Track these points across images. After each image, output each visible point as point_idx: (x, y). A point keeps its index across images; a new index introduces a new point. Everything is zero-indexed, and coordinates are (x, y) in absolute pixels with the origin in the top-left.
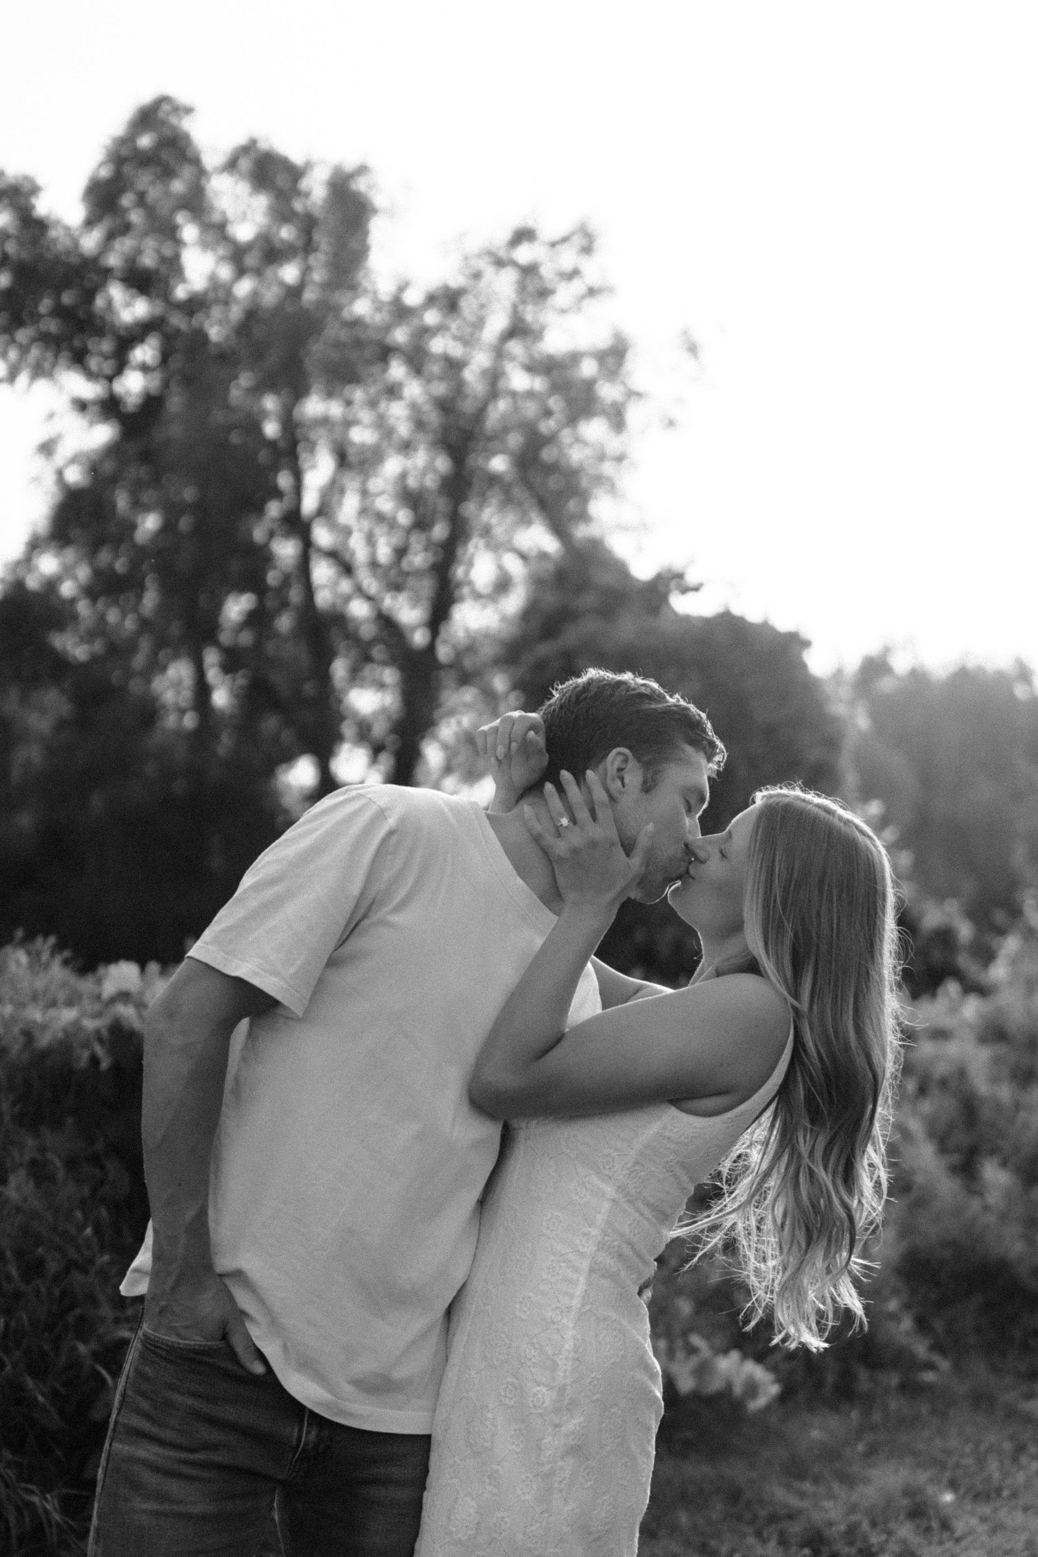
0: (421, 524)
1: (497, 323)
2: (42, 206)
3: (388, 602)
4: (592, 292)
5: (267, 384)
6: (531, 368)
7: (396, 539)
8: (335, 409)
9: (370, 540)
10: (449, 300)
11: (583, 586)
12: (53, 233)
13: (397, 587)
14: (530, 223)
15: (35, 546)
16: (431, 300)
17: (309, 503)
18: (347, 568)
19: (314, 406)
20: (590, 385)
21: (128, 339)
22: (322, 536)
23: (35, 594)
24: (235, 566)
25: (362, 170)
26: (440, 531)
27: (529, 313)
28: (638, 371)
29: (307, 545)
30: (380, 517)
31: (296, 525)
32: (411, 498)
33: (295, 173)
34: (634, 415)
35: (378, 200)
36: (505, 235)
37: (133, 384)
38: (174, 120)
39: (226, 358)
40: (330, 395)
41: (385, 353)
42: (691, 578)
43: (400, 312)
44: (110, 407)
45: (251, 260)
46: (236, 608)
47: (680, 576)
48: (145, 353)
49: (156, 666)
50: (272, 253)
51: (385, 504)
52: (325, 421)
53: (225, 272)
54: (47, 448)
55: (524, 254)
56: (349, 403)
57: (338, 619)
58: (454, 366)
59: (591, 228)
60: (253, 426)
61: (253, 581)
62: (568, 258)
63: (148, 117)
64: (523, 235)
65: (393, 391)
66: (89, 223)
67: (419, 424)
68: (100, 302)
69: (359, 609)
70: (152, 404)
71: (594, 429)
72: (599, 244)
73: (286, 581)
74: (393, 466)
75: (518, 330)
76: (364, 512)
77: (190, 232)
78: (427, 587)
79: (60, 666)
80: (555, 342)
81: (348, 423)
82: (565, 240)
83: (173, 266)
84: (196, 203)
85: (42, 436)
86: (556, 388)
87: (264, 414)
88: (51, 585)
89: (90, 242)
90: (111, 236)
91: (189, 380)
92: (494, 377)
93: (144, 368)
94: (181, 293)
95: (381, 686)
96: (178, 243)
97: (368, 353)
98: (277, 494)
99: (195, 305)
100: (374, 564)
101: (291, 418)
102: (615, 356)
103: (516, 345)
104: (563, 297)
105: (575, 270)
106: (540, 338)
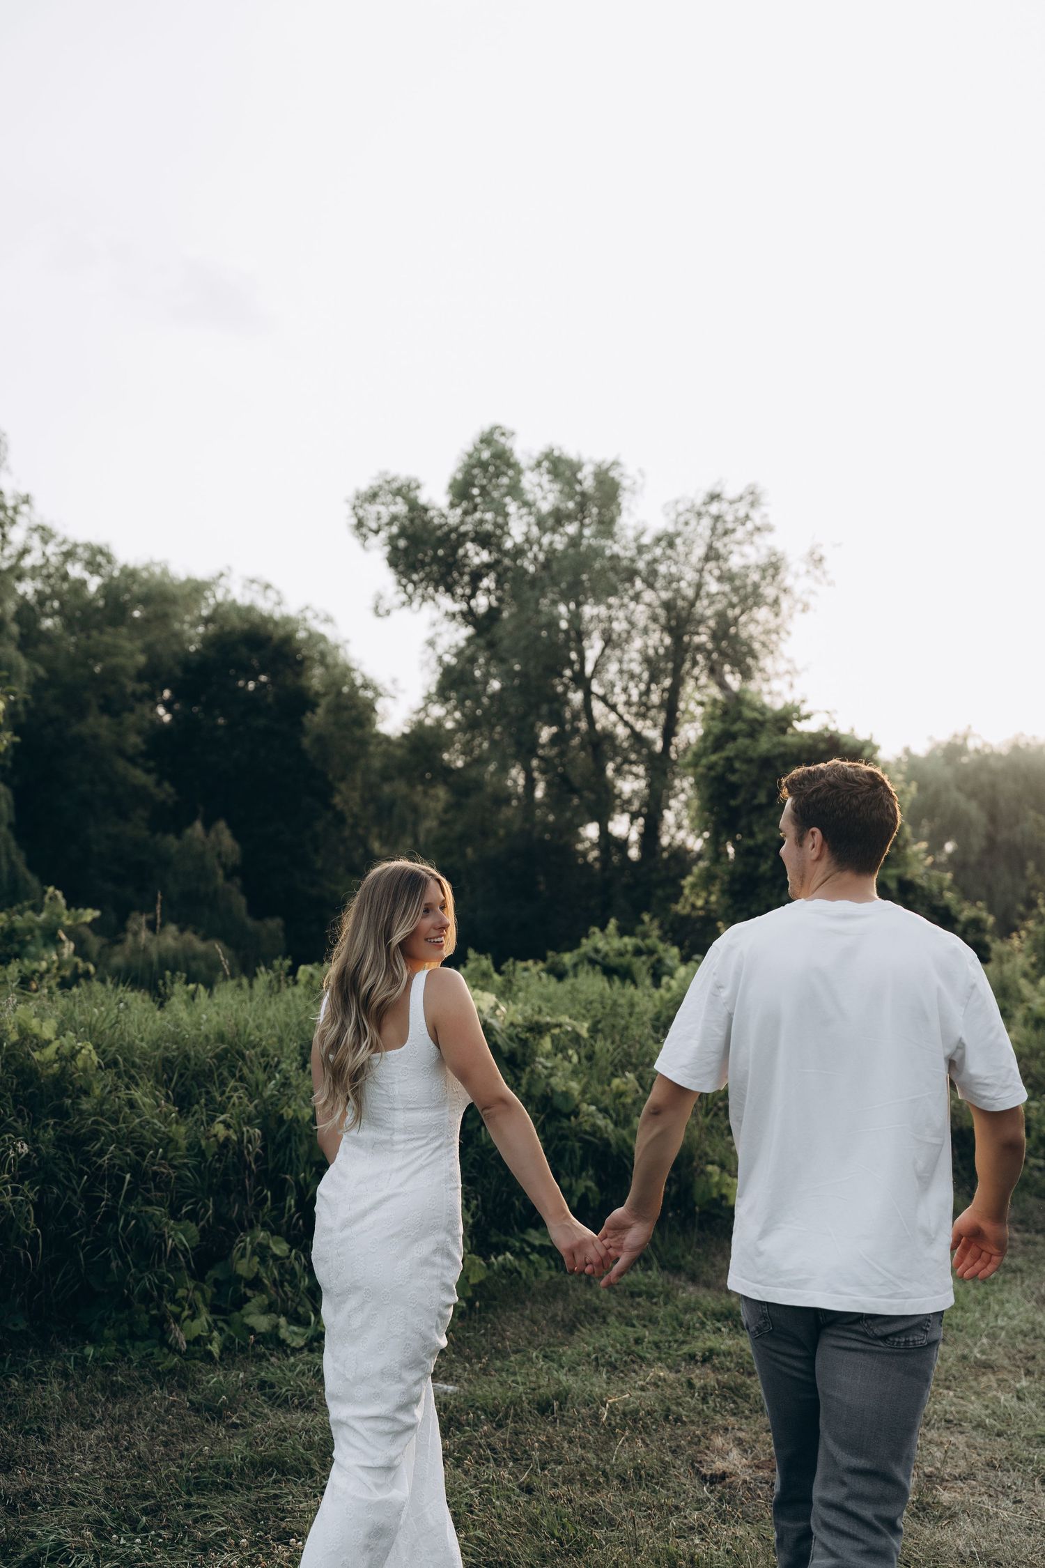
0: (654, 679)
1: (699, 551)
2: (423, 498)
3: (639, 725)
4: (758, 529)
5: (565, 597)
6: (720, 579)
7: (642, 687)
8: (602, 610)
9: (625, 690)
10: (668, 540)
11: (739, 717)
12: (431, 513)
13: (643, 716)
14: (718, 490)
15: (428, 699)
16: (658, 540)
17: (589, 668)
18: (613, 708)
19: (588, 611)
20: (756, 586)
21: (477, 576)
22: (596, 687)
23: (431, 728)
24: (545, 709)
25: (616, 464)
26: (667, 682)
27: (718, 545)
28: (788, 579)
29: (588, 694)
30: (632, 676)
31: (581, 681)
32: (647, 660)
33: (575, 467)
34: (785, 603)
35: (625, 483)
36: (700, 498)
37: (482, 603)
38: (502, 440)
39: (534, 582)
40: (598, 602)
41: (631, 574)
42: (804, 710)
43: (641, 549)
44: (469, 616)
45: (550, 522)
46: (546, 733)
47: (797, 710)
48: (488, 582)
49: (504, 769)
50: (558, 518)
51: (636, 668)
52: (598, 618)
53: (535, 531)
54: (431, 643)
55: (714, 508)
56: (610, 607)
57: (609, 736)
58: (672, 579)
59: (758, 491)
60: (553, 624)
61: (555, 718)
62: (742, 509)
63: (487, 440)
64: (714, 497)
65: (637, 598)
66: (453, 506)
67: (655, 619)
68: (461, 552)
69: (621, 731)
70: (493, 613)
71: (762, 613)
72: (764, 500)
73: (576, 717)
74: (638, 643)
75: (712, 555)
76: (621, 672)
77: (512, 507)
78: (662, 717)
79: (447, 772)
80: (735, 563)
81: (610, 619)
82: (741, 498)
83: (502, 527)
84: (515, 490)
85: (428, 634)
86: (735, 590)
87: (560, 617)
88: (439, 722)
89: (454, 517)
90: (466, 513)
91: (514, 597)
92: (699, 586)
93: (488, 591)
94: (508, 544)
95: (637, 776)
96: (506, 515)
97: (623, 575)
98: (570, 664)
99: (519, 552)
100: (628, 703)
101: (576, 617)
102: (773, 568)
103: (711, 565)
104: (740, 534)
105: (747, 517)
106: (726, 560)
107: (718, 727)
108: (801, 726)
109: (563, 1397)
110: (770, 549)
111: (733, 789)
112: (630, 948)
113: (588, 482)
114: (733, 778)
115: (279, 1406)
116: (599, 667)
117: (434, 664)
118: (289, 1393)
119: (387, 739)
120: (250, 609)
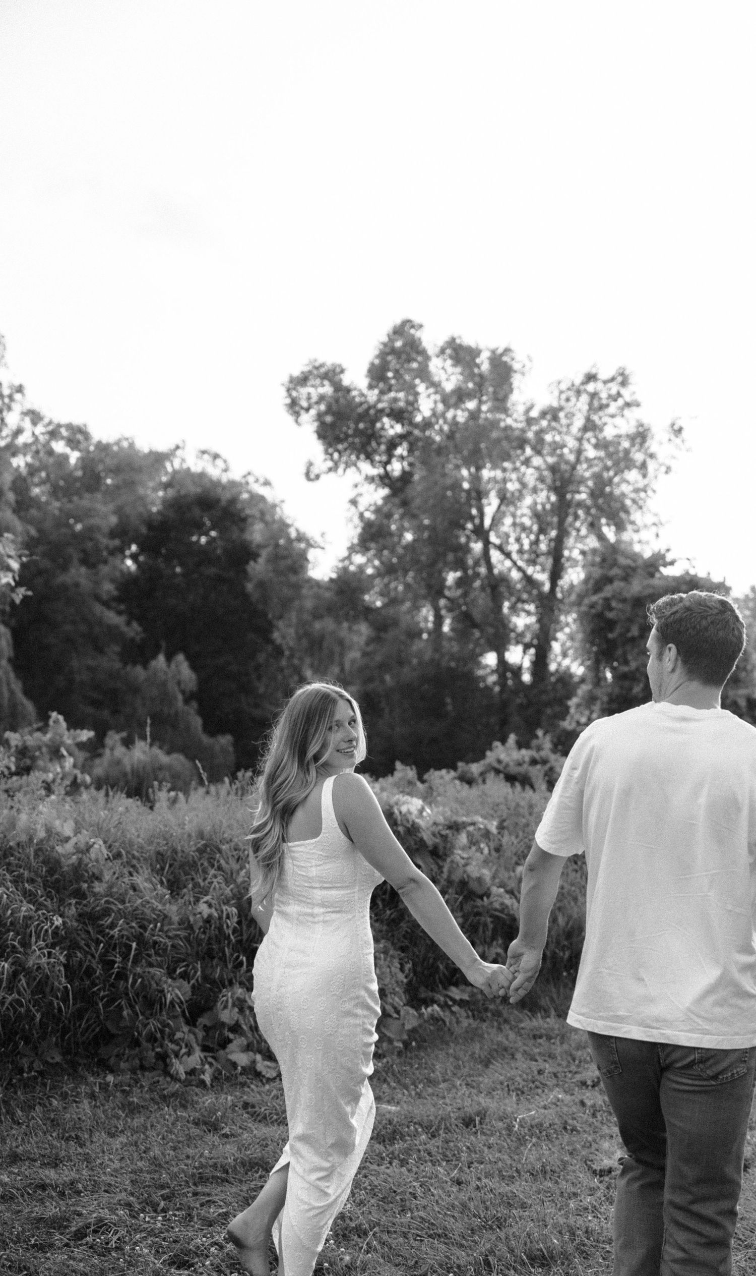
0: (542, 531)
1: (579, 422)
2: (346, 380)
3: (530, 571)
4: (628, 405)
5: (467, 463)
6: (596, 446)
7: (533, 537)
8: (498, 474)
9: (518, 540)
10: (552, 414)
11: (615, 564)
12: (354, 393)
13: (532, 562)
14: (594, 371)
15: (352, 549)
16: (543, 414)
17: (487, 522)
18: (508, 555)
19: (486, 473)
20: (627, 452)
21: (392, 445)
22: (493, 538)
23: (354, 574)
24: (450, 557)
25: (507, 351)
26: (553, 533)
27: (595, 418)
28: (653, 445)
29: (487, 543)
30: (524, 528)
31: (481, 533)
32: (537, 516)
33: (474, 353)
34: (651, 465)
35: (516, 366)
36: (578, 381)
37: (396, 468)
38: (412, 331)
39: (440, 451)
40: (494, 467)
41: (522, 443)
42: (669, 557)
43: (530, 421)
44: (385, 479)
45: (453, 400)
46: (451, 577)
47: (663, 557)
48: (401, 450)
49: (416, 608)
50: (460, 396)
51: (527, 522)
52: (494, 480)
53: (440, 407)
54: (354, 502)
55: (591, 387)
56: (504, 470)
57: (503, 579)
58: (557, 447)
59: (627, 372)
60: (456, 486)
61: (460, 564)
62: (614, 388)
63: (399, 331)
64: (591, 378)
65: (527, 462)
66: (371, 387)
67: (541, 479)
68: (378, 425)
69: (515, 575)
70: (406, 477)
71: (633, 475)
72: (632, 380)
73: (477, 564)
74: (528, 500)
75: (590, 426)
76: (514, 524)
77: (421, 388)
78: (549, 562)
79: (368, 611)
80: (609, 433)
81: (505, 481)
82: (613, 379)
83: (413, 404)
84: (424, 374)
85: (352, 494)
86: (610, 455)
87: (463, 479)
88: (361, 568)
89: (372, 396)
90: (382, 393)
91: (424, 463)
92: (579, 452)
93: (402, 458)
94: (418, 419)
95: (529, 613)
96: (417, 394)
97: (515, 444)
98: (472, 518)
99: (427, 424)
100: (521, 551)
101: (476, 479)
102: (641, 436)
103: (589, 435)
104: (613, 408)
105: (619, 395)
106: (601, 430)
107: (597, 572)
108: (666, 571)
109: (483, 1114)
110: (638, 421)
111: (610, 624)
112: (527, 759)
113: (484, 363)
114: (611, 615)
115: (260, 1121)
116: (497, 520)
117: (357, 520)
118: (267, 1112)
119: (317, 584)
120: (202, 475)
